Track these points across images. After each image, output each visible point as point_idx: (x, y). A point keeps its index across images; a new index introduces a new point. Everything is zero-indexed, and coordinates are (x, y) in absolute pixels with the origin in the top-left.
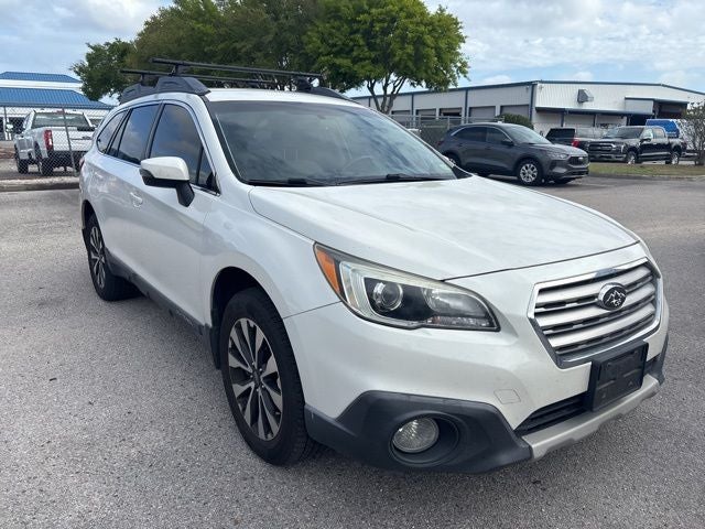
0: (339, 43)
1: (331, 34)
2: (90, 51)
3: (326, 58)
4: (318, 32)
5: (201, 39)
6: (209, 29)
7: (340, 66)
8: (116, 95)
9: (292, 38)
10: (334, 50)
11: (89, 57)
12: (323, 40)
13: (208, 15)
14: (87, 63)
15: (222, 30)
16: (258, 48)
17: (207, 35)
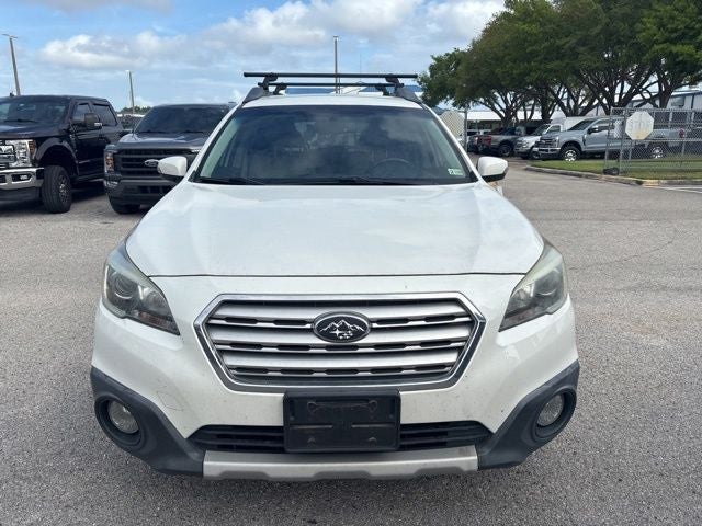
0: (682, 26)
1: (672, 18)
2: (433, 62)
3: (661, 46)
4: (656, 17)
5: (525, 40)
6: (535, 28)
7: (677, 55)
8: (451, 101)
9: (623, 28)
10: (674, 35)
11: (432, 68)
12: (661, 26)
13: (535, 15)
14: (429, 74)
15: (549, 28)
16: (583, 42)
17: (530, 34)
